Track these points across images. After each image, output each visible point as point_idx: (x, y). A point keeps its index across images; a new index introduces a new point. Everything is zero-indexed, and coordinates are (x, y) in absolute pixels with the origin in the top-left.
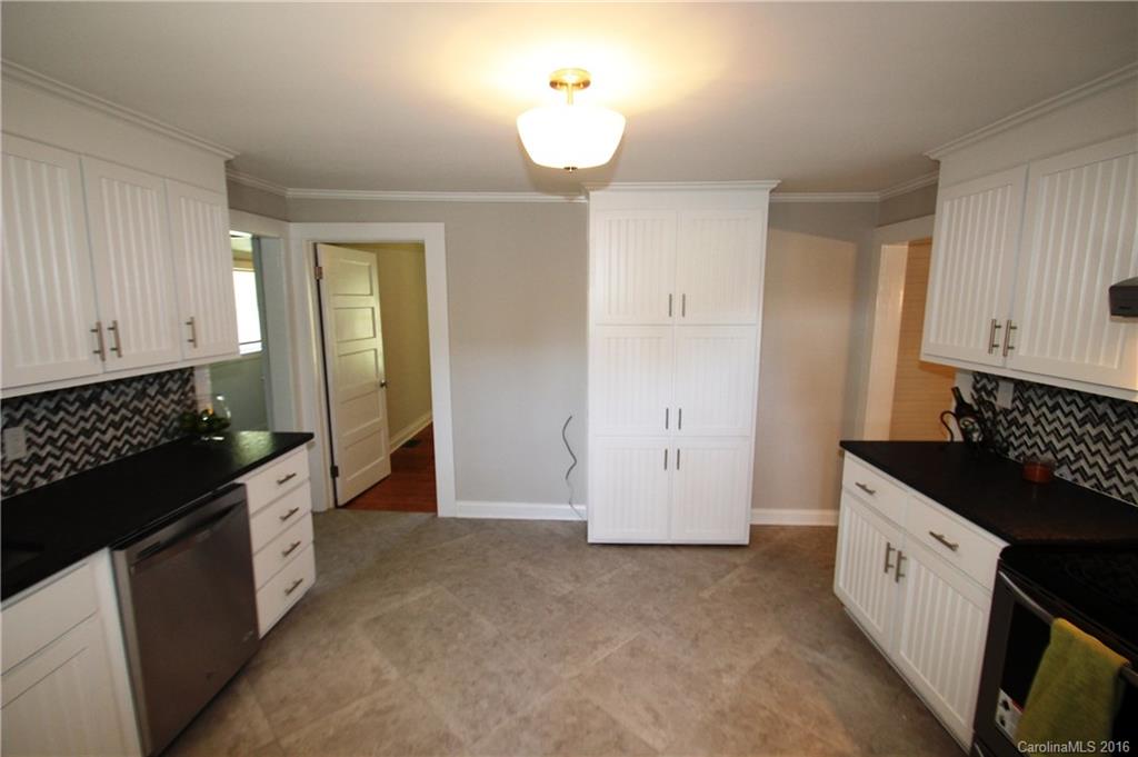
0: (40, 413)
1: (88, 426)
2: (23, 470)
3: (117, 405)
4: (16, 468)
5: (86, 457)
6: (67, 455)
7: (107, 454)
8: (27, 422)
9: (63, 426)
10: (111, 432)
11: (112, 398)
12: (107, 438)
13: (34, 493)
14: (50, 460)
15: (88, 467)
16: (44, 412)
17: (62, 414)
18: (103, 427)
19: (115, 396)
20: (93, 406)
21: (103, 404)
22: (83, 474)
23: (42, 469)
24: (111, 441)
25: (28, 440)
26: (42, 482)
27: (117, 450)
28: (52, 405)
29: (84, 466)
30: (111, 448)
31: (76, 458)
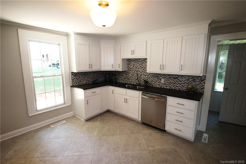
0: (167, 78)
1: (174, 82)
2: (163, 85)
3: (181, 80)
4: (162, 84)
5: (173, 87)
6: (170, 85)
7: (177, 88)
8: (165, 78)
9: (170, 81)
10: (179, 85)
11: (180, 79)
12: (178, 85)
13: (164, 88)
14: (167, 85)
15: (173, 89)
16: (168, 78)
17: (170, 79)
18: (177, 83)
19: (181, 79)
20: (176, 79)
21: (178, 79)
22: (172, 89)
23: (166, 86)
24: (178, 86)
25: (165, 81)
26: (165, 87)
27: (179, 88)
28: (169, 77)
29: (172, 88)
30: (178, 87)
31: (171, 86)
